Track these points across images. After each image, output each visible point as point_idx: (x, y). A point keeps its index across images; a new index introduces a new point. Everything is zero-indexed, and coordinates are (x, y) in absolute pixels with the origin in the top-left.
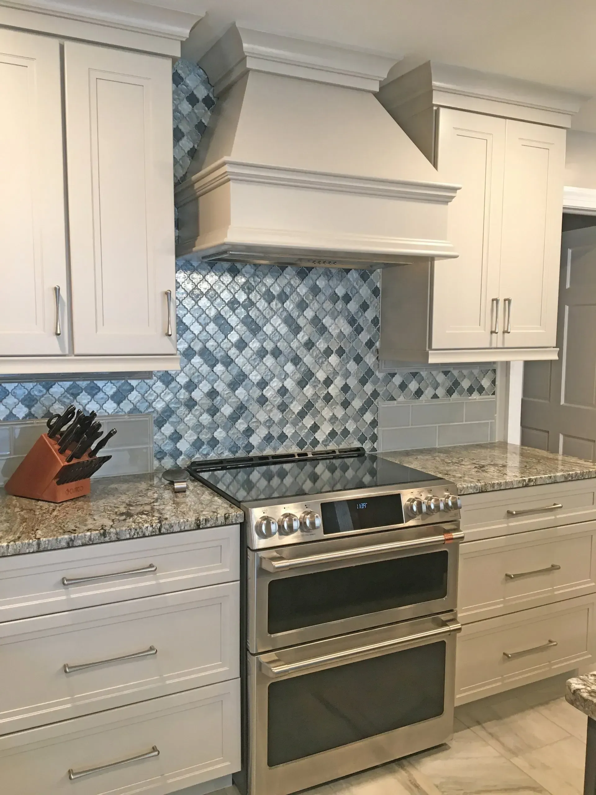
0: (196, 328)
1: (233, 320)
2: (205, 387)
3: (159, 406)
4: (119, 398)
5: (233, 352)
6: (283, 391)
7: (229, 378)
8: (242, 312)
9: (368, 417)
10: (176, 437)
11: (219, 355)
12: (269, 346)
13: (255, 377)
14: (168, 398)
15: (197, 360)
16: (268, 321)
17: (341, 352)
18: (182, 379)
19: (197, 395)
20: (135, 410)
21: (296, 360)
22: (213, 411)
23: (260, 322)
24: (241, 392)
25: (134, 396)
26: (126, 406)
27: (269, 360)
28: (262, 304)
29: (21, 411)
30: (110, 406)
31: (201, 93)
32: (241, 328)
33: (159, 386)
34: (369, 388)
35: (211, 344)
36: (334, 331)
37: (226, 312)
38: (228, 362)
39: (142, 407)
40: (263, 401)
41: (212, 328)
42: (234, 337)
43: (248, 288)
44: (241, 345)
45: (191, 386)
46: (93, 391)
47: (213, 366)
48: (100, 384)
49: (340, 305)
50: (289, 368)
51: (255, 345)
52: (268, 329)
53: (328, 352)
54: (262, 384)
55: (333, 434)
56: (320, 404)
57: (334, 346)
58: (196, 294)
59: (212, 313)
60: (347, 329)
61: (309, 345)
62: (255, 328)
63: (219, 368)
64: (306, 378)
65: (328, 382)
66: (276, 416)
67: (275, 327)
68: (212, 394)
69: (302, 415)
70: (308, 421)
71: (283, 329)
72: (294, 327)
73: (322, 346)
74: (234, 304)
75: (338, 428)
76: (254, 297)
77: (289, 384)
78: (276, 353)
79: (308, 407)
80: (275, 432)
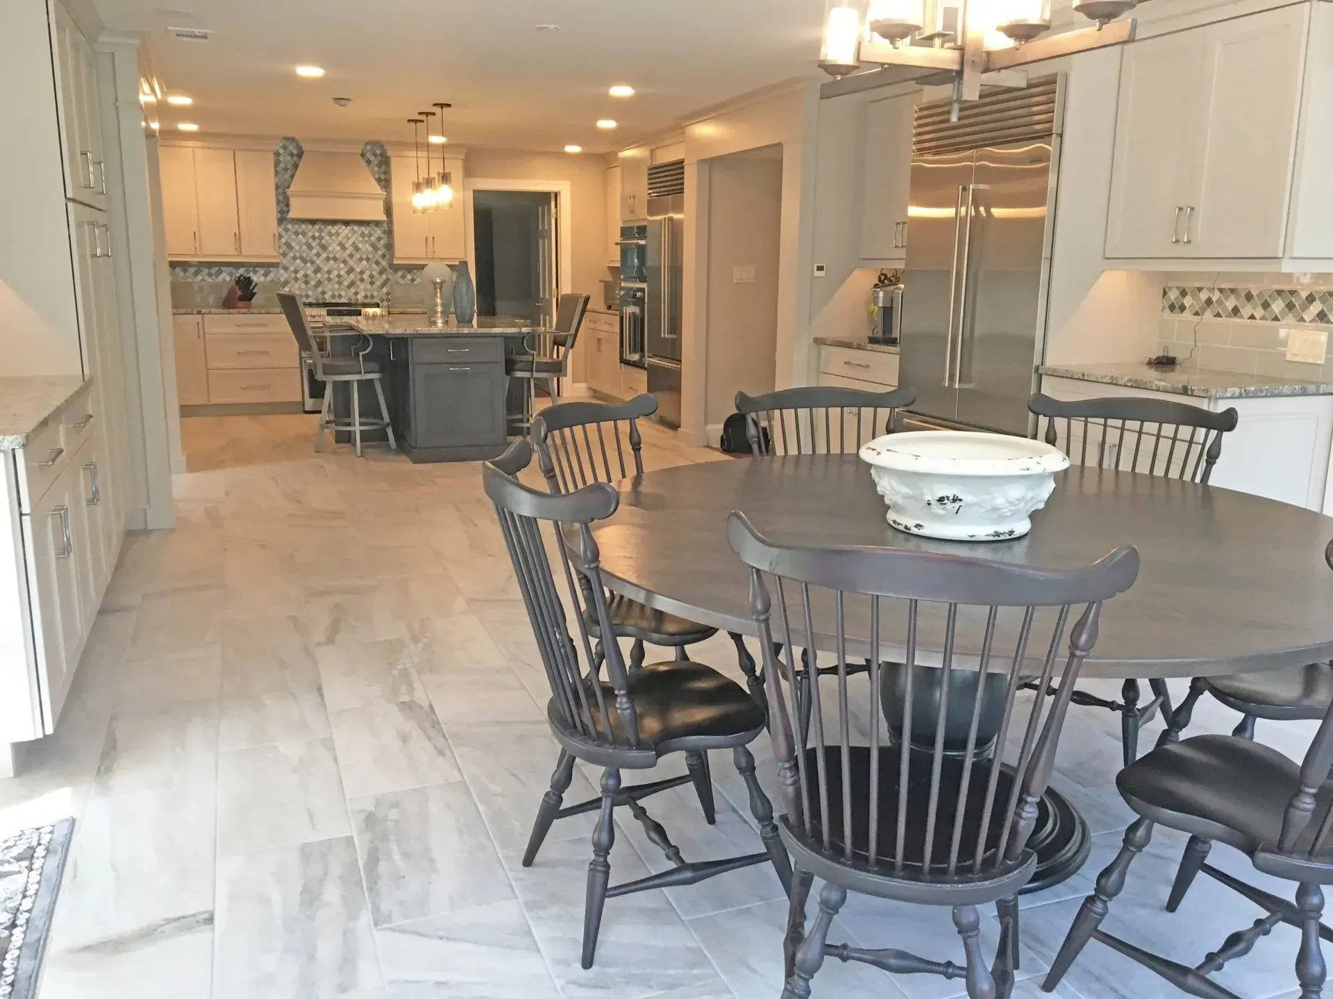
0: (297, 248)
1: (314, 244)
2: (302, 272)
3: (282, 279)
4: (265, 275)
5: (315, 258)
6: (339, 276)
7: (313, 269)
8: (318, 241)
9: (385, 290)
11: (308, 259)
12: (331, 255)
13: (326, 269)
14: (286, 276)
15: (298, 261)
16: (330, 244)
17: (368, 259)
18: (292, 269)
19: (299, 275)
20: (272, 280)
21: (345, 262)
22: (307, 283)
23: (327, 245)
24: (319, 275)
25: (272, 275)
26: (269, 279)
27: (332, 262)
28: (327, 238)
29: (228, 279)
30: (262, 279)
31: (295, 152)
32: (318, 248)
33: (282, 271)
34: (384, 276)
35: (304, 255)
36: (363, 249)
37: (311, 241)
38: (313, 262)
39: (275, 279)
40: (329, 279)
41: (305, 247)
42: (314, 252)
43: (320, 231)
44: (318, 255)
45: (296, 271)
46: (255, 272)
47: (306, 264)
48: (258, 269)
49: (366, 239)
50: (342, 265)
51: (324, 255)
52: (330, 249)
53: (361, 259)
54: (329, 272)
55: (366, 297)
56: (358, 283)
57: (364, 257)
58: (296, 234)
59: (304, 241)
60: (370, 249)
61: (351, 256)
62: (324, 248)
63: (309, 265)
64: (351, 271)
65: (362, 273)
66: (336, 286)
67: (334, 247)
68: (306, 275)
69: (349, 287)
70: (353, 290)
71: (338, 248)
72: (344, 248)
73: (358, 256)
74: (314, 238)
75: (369, 294)
76: (323, 234)
77: (342, 273)
78: (335, 259)
79: (352, 284)
80: (337, 293)
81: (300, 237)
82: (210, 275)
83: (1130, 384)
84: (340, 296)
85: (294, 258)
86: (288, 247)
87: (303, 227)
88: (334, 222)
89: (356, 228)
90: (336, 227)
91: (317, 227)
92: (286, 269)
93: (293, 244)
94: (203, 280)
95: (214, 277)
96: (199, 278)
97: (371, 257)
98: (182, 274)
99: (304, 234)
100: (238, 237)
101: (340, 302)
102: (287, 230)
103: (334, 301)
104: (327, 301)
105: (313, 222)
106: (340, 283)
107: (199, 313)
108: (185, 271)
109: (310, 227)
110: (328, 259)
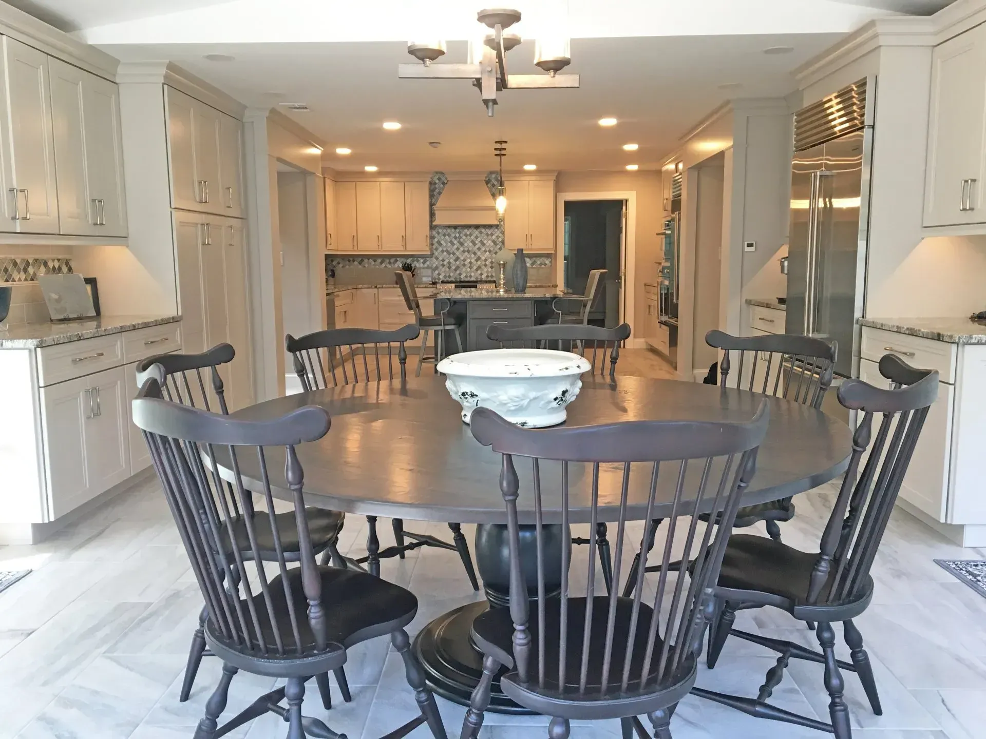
0: (445, 245)
1: (455, 242)
2: (447, 261)
3: (434, 265)
4: (424, 263)
5: (455, 251)
6: (470, 263)
7: (454, 258)
8: (458, 240)
10: (439, 274)
11: (451, 252)
12: (466, 249)
13: (462, 258)
14: (436, 263)
15: (445, 253)
16: (465, 242)
17: (490, 251)
18: (441, 259)
19: (445, 263)
20: (428, 266)
21: (475, 254)
22: (450, 268)
23: (463, 242)
24: (458, 263)
25: (428, 263)
26: (426, 265)
27: (466, 253)
28: (464, 237)
30: (422, 265)
32: (458, 244)
33: (434, 260)
35: (449, 249)
36: (487, 244)
37: (453, 240)
38: (454, 254)
39: (430, 265)
40: (464, 265)
41: (449, 244)
42: (455, 247)
43: (460, 233)
44: (458, 249)
45: (443, 260)
46: (418, 261)
47: (449, 255)
48: (419, 259)
49: (490, 237)
50: (473, 256)
51: (462, 249)
52: (466, 244)
53: (485, 251)
54: (464, 260)
55: (488, 276)
56: (483, 267)
57: (488, 250)
58: (444, 235)
59: (449, 240)
60: (492, 244)
61: (479, 249)
62: (462, 244)
63: (452, 256)
64: (478, 259)
65: (486, 260)
66: (469, 270)
67: (468, 244)
68: (449, 263)
69: (477, 270)
70: (479, 272)
71: (471, 244)
72: (474, 244)
73: (483, 249)
74: (455, 237)
75: (490, 275)
76: (461, 235)
77: (473, 261)
78: (468, 251)
79: (479, 268)
80: (468, 275)
81: (447, 237)
82: (390, 263)
83: (907, 332)
84: (471, 276)
85: (443, 251)
86: (438, 244)
87: (449, 231)
88: (468, 227)
89: (483, 230)
90: (470, 230)
91: (457, 230)
92: (437, 258)
93: (442, 242)
94: (386, 267)
95: (392, 265)
96: (384, 265)
97: (492, 249)
98: (373, 263)
99: (449, 235)
100: (404, 238)
101: (471, 280)
102: (438, 233)
103: (466, 280)
104: (462, 280)
105: (455, 227)
106: (471, 268)
107: (376, 287)
108: (375, 261)
109: (453, 230)
110: (464, 251)
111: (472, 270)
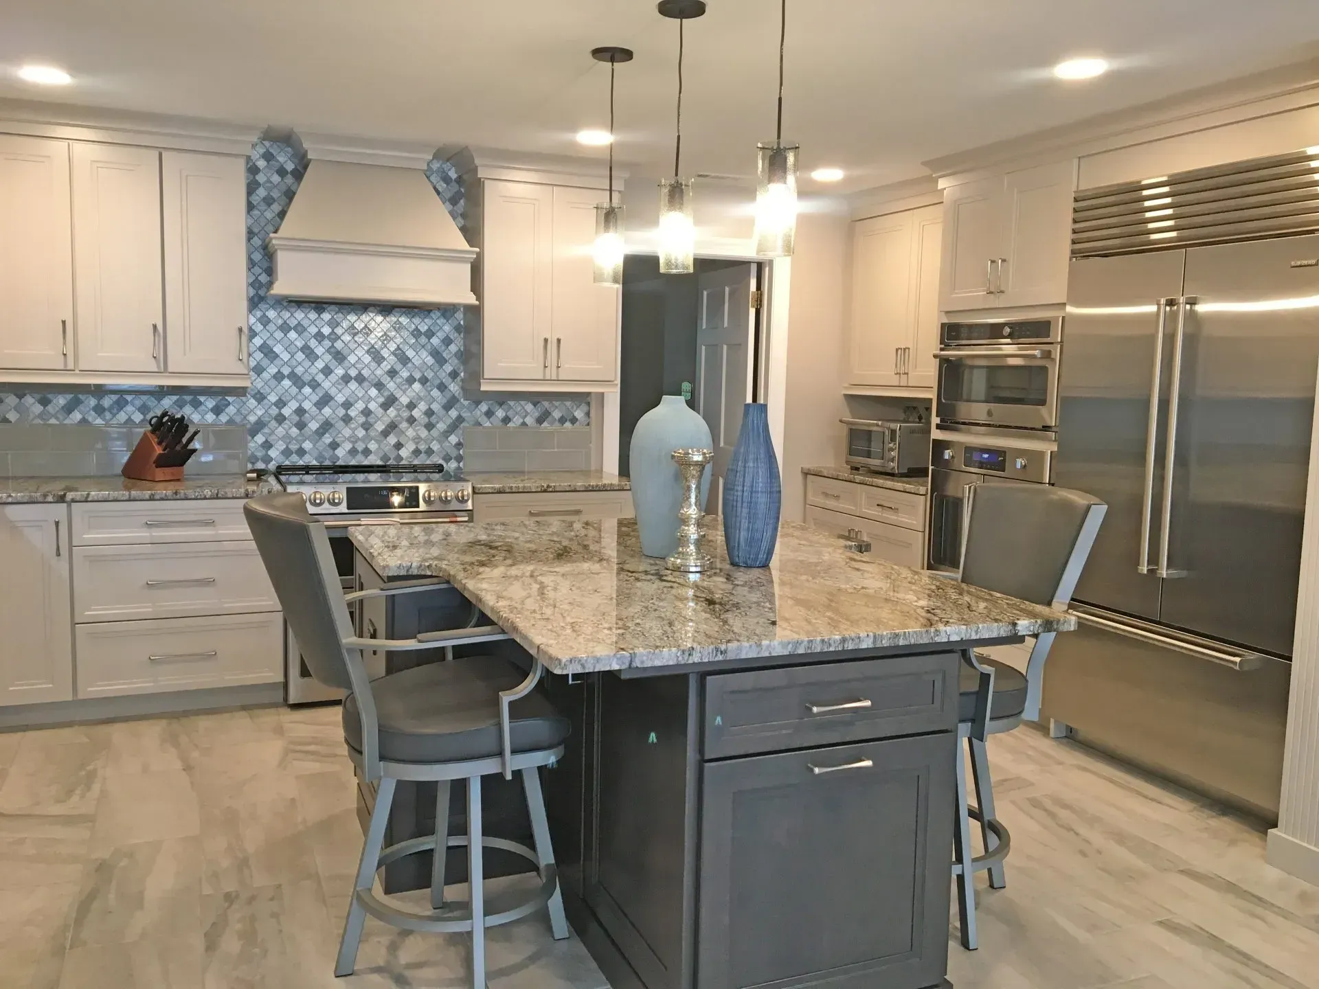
0: (285, 357)
1: (319, 351)
2: (293, 405)
3: (253, 419)
4: (218, 411)
5: (320, 377)
6: (367, 412)
7: (315, 398)
8: (327, 344)
9: (453, 439)
11: (307, 378)
12: (353, 373)
13: (340, 398)
14: (260, 413)
15: (286, 383)
16: (352, 351)
17: (424, 381)
18: (273, 398)
19: (286, 411)
20: (231, 421)
21: (379, 386)
22: (301, 426)
23: (345, 352)
24: (327, 411)
25: (231, 410)
26: (224, 418)
27: (353, 385)
28: (347, 338)
29: (138, 417)
30: (210, 417)
31: (290, 167)
32: (328, 357)
33: (252, 402)
34: (453, 413)
35: (299, 370)
36: (416, 361)
37: (313, 343)
38: (315, 385)
39: (238, 419)
40: (347, 419)
41: (300, 356)
42: (320, 364)
43: (334, 324)
44: (327, 371)
45: (281, 403)
46: (196, 405)
47: (300, 388)
48: (202, 399)
49: (423, 340)
50: (373, 392)
51: (340, 371)
52: (352, 359)
54: (347, 405)
55: (417, 452)
56: (404, 425)
57: (417, 375)
58: (285, 328)
59: (300, 344)
60: (430, 360)
61: (392, 373)
62: (339, 357)
63: (307, 390)
64: (390, 402)
65: (411, 406)
66: (361, 433)
67: (359, 357)
68: (300, 411)
69: (385, 433)
70: (392, 440)
71: (367, 359)
72: (377, 358)
73: (405, 374)
74: (319, 336)
75: (423, 447)
76: (339, 331)
77: (373, 406)
78: (360, 379)
79: (392, 427)
80: (360, 446)
81: (292, 335)
82: (99, 410)
84: (367, 452)
85: (279, 377)
86: (266, 355)
87: (299, 315)
88: (361, 306)
89: (404, 320)
90: (365, 318)
91: (326, 316)
92: (260, 397)
93: (278, 349)
94: (84, 421)
95: (108, 415)
96: (77, 416)
97: (430, 375)
98: (38, 409)
99: (300, 329)
100: (160, 334)
101: (366, 463)
102: (265, 321)
103: (353, 463)
104: (340, 463)
105: (319, 305)
106: (367, 426)
108: (44, 404)
109: (313, 315)
110: (346, 379)
111: (372, 433)
